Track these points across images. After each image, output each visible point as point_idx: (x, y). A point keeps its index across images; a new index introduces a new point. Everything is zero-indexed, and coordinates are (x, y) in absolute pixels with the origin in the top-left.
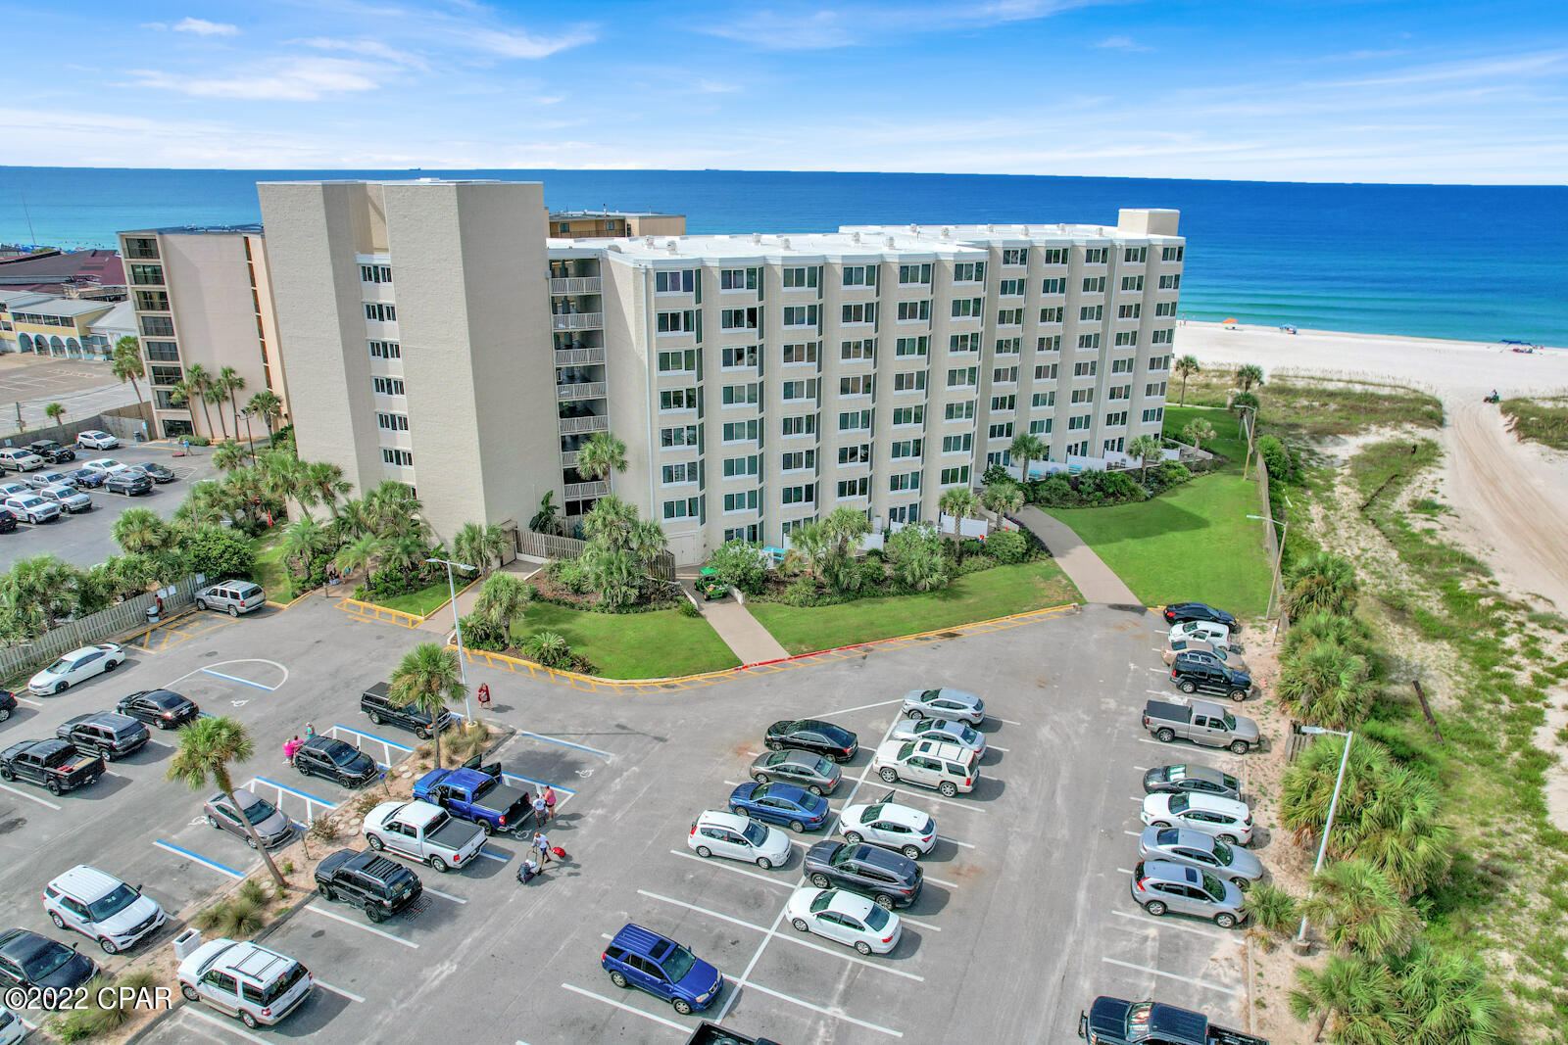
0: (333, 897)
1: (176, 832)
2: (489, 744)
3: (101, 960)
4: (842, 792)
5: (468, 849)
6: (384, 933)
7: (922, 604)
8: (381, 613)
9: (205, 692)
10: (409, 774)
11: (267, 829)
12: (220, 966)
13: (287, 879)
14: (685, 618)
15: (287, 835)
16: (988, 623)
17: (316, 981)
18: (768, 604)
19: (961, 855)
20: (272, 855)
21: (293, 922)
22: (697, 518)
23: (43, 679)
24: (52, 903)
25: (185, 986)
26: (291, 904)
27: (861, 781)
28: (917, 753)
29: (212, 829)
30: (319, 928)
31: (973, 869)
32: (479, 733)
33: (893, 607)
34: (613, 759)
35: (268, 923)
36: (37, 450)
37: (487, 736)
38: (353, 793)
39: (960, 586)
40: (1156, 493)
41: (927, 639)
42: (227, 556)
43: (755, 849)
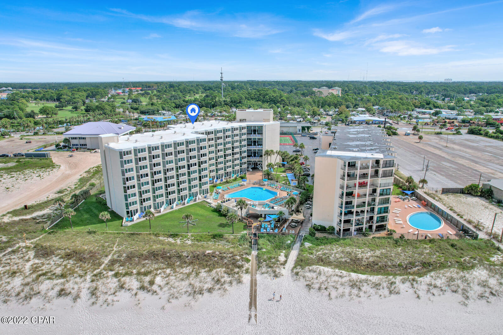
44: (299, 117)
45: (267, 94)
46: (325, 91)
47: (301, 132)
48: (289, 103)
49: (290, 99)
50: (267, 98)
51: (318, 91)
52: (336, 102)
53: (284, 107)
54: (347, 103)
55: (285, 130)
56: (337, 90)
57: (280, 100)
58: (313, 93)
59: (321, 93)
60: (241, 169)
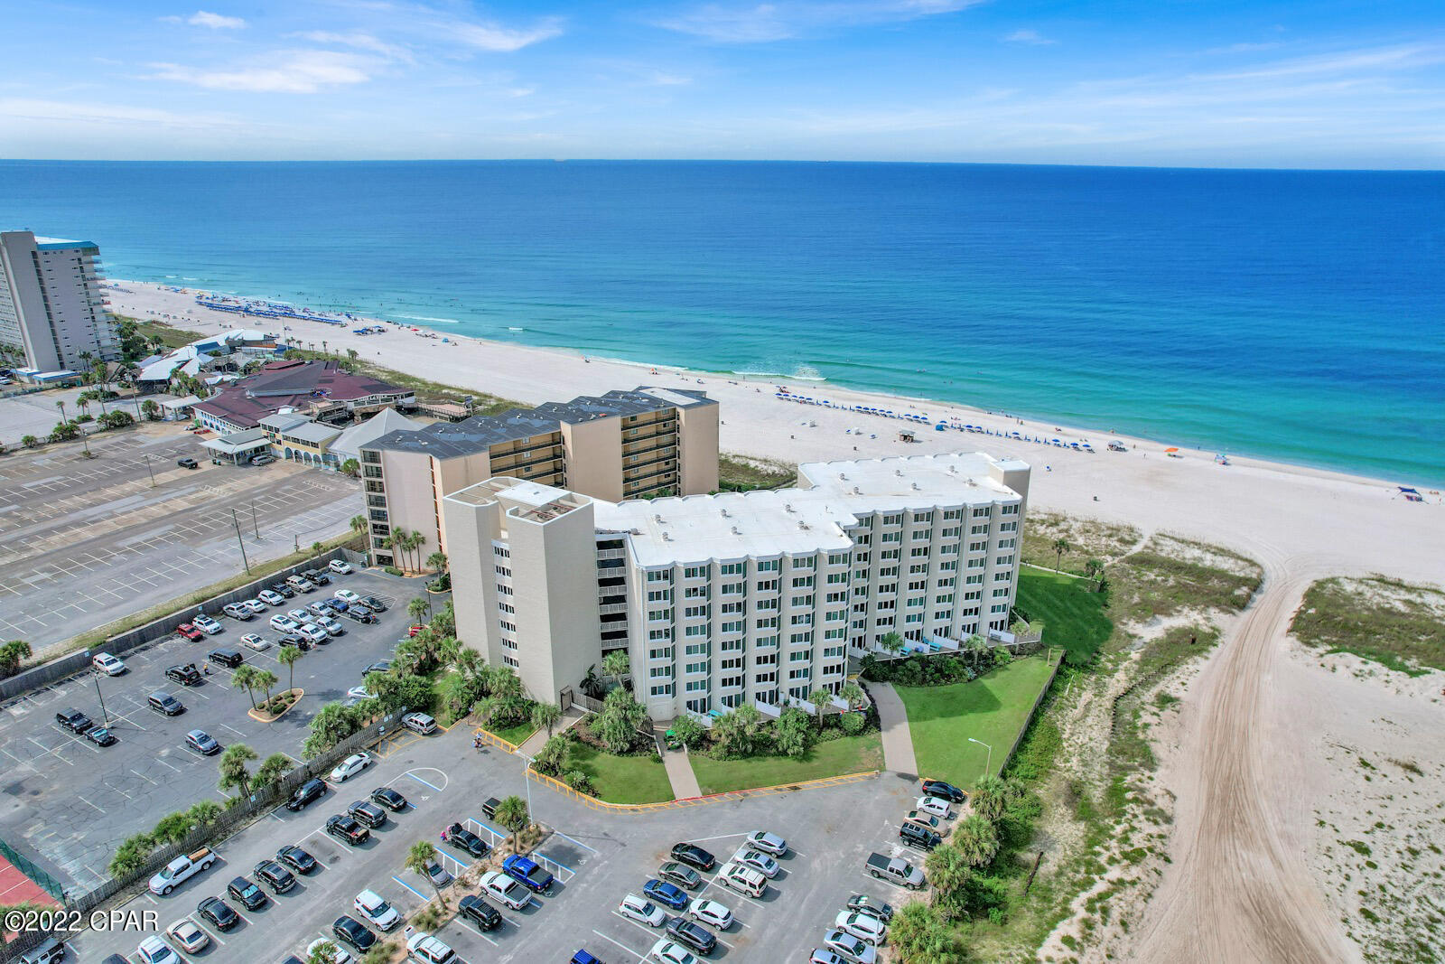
0: (465, 917)
1: (401, 873)
2: (540, 839)
3: (377, 934)
4: (700, 887)
5: (523, 901)
6: (487, 938)
7: (788, 763)
8: (496, 740)
9: (409, 788)
10: (501, 853)
11: (438, 879)
12: (423, 946)
13: (447, 905)
14: (652, 763)
15: (447, 882)
16: (820, 781)
17: (458, 956)
18: (701, 755)
19: (742, 931)
20: (440, 891)
21: (449, 927)
22: (670, 695)
23: (337, 773)
24: (357, 906)
25: (409, 952)
26: (449, 918)
27: (711, 882)
28: (736, 874)
29: (415, 873)
30: (460, 931)
31: (745, 939)
32: (536, 832)
33: (769, 764)
34: (597, 854)
35: (439, 926)
36: (311, 578)
37: (540, 834)
38: (477, 860)
39: (814, 751)
40: (979, 674)
41: (781, 790)
42: (418, 697)
43: (647, 917)
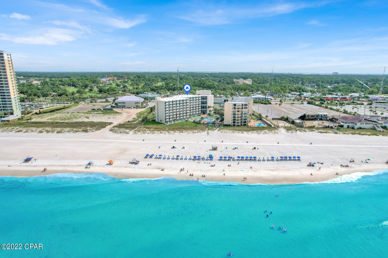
44: (223, 96)
45: (205, 83)
46: (241, 82)
47: (224, 102)
48: (218, 89)
49: (219, 86)
50: (205, 85)
51: (237, 81)
52: (245, 88)
53: (215, 91)
54: (252, 89)
55: (216, 101)
56: (249, 80)
57: (213, 86)
58: (233, 83)
59: (238, 82)
60: (199, 113)
